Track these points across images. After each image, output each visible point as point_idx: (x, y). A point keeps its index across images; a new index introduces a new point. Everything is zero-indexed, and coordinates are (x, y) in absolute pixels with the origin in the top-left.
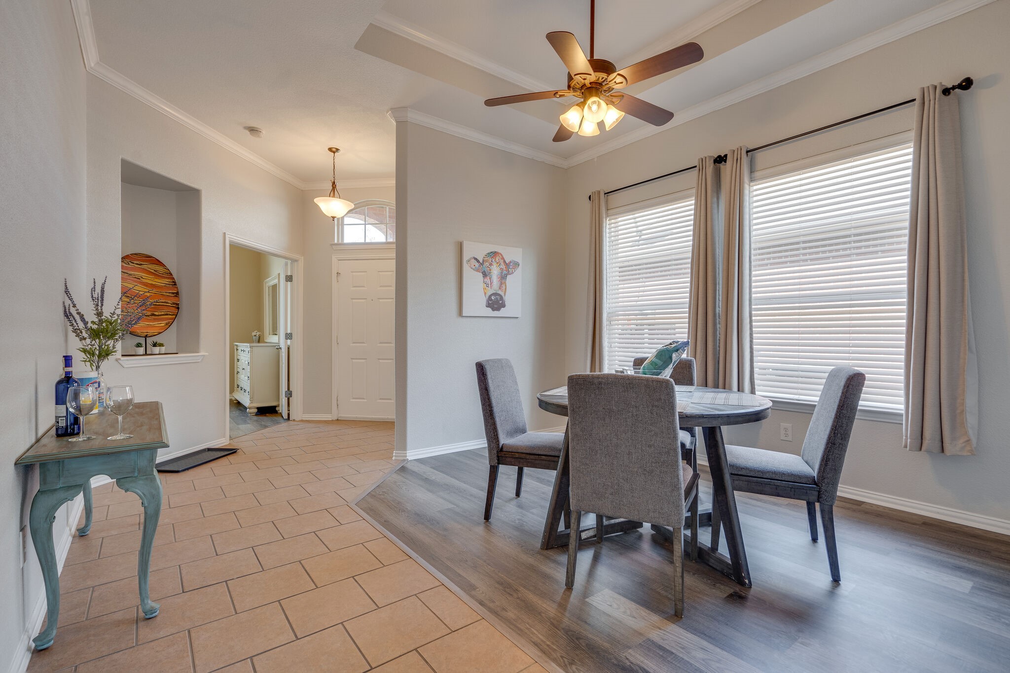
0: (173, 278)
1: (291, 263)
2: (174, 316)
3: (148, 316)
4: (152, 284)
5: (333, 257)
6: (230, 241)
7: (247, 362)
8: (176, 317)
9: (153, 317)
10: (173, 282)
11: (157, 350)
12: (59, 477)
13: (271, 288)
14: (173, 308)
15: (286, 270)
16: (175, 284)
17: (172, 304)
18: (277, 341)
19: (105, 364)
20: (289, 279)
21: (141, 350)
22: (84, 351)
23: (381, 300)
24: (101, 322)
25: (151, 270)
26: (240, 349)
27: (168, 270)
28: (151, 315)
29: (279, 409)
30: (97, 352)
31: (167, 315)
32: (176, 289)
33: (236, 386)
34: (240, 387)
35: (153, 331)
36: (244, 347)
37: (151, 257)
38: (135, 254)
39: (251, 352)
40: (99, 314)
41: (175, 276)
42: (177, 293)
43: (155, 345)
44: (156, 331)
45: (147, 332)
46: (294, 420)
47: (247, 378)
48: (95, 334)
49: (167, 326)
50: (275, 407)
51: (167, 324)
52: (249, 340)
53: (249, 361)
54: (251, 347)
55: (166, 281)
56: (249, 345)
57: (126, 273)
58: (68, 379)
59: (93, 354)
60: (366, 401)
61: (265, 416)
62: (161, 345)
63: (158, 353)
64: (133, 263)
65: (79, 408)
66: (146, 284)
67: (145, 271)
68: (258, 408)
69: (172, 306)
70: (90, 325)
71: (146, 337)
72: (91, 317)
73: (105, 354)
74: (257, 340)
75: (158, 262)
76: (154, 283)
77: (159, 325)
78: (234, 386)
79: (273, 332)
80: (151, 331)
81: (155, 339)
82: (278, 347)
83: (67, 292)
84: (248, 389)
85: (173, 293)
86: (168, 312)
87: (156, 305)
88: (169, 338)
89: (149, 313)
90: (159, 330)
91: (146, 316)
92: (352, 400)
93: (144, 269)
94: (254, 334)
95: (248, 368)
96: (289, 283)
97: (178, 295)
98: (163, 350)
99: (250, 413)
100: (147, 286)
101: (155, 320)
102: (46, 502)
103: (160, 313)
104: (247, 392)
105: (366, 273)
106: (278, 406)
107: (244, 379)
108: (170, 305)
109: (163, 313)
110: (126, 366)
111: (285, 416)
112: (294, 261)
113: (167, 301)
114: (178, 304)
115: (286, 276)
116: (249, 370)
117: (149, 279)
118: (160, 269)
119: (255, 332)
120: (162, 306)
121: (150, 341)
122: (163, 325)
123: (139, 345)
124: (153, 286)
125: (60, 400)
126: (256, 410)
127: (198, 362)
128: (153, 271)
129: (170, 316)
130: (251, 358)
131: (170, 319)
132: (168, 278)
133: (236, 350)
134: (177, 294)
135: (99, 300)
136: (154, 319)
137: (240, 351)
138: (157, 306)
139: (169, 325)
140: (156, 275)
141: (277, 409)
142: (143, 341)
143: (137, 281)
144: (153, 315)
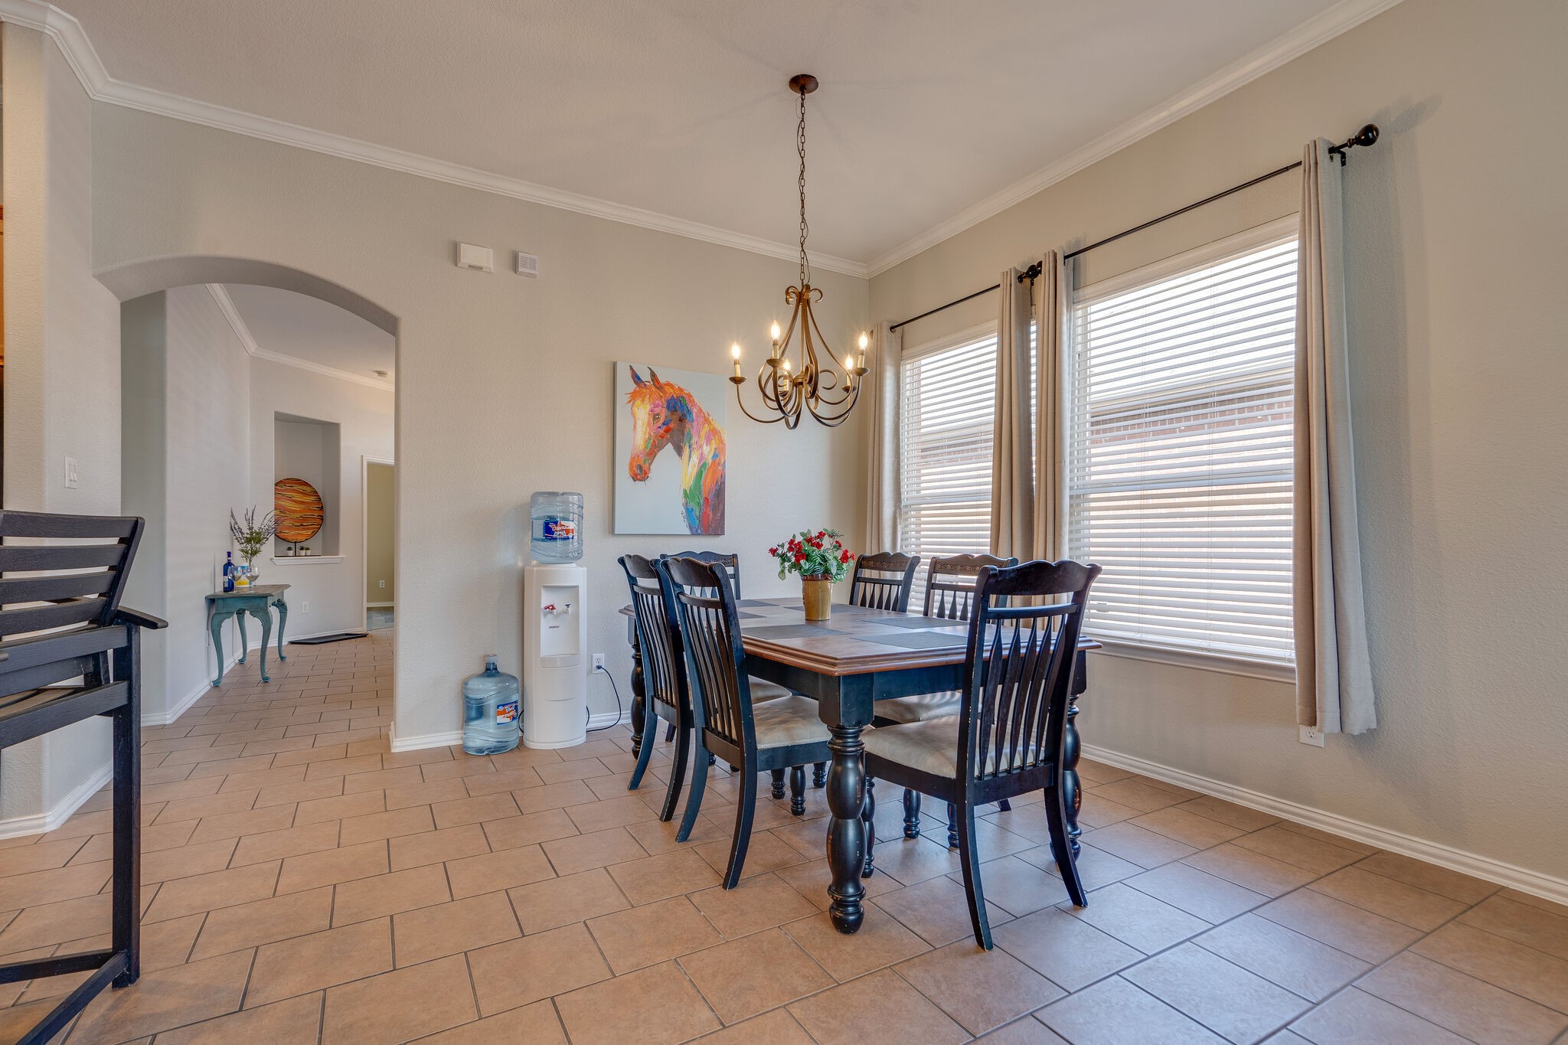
0: (319, 496)
3: (298, 526)
4: (301, 501)
6: (369, 462)
8: (320, 526)
9: (302, 527)
10: (319, 499)
11: (303, 552)
12: (224, 607)
14: (319, 519)
17: (317, 516)
19: (254, 559)
21: (291, 553)
22: (243, 551)
24: (252, 533)
25: (300, 490)
27: (315, 489)
28: (300, 526)
30: (250, 552)
31: (314, 524)
32: (321, 504)
37: (300, 480)
38: (288, 479)
40: (251, 528)
41: (320, 494)
42: (322, 507)
43: (302, 549)
44: (304, 538)
45: (297, 539)
48: (248, 541)
55: (314, 498)
58: (229, 564)
59: (247, 553)
62: (307, 549)
63: (305, 555)
64: (286, 486)
65: (234, 577)
66: (296, 502)
69: (317, 518)
70: (245, 535)
71: (295, 542)
72: (246, 530)
73: (255, 553)
75: (306, 484)
76: (303, 500)
77: (307, 533)
80: (300, 538)
81: (302, 544)
83: (232, 516)
85: (319, 507)
86: (314, 522)
87: (304, 517)
88: (316, 543)
89: (299, 524)
90: (307, 536)
91: (296, 526)
93: (294, 490)
97: (323, 509)
98: (309, 552)
101: (304, 529)
102: (218, 618)
103: (308, 524)
108: (315, 517)
109: (310, 523)
110: (275, 561)
113: (314, 514)
114: (322, 516)
117: (298, 497)
118: (307, 489)
120: (309, 518)
121: (298, 545)
122: (310, 532)
123: (290, 549)
124: (302, 503)
125: (225, 574)
127: (338, 562)
128: (302, 491)
129: (316, 526)
131: (316, 528)
132: (315, 496)
135: (250, 521)
138: (305, 519)
139: (314, 533)
140: (304, 493)
142: (292, 546)
143: (289, 500)
144: (302, 525)
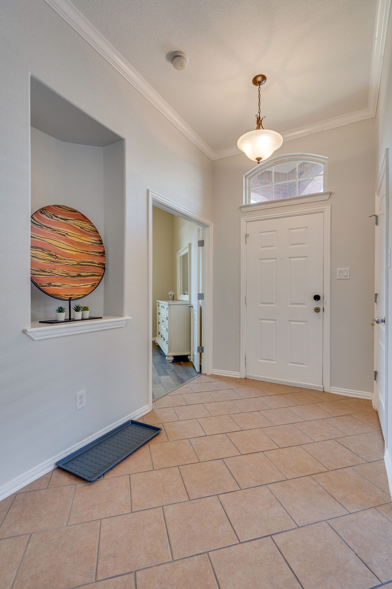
0: (100, 237)
1: (203, 229)
2: (100, 277)
3: (74, 277)
4: (78, 242)
5: (241, 220)
6: (154, 201)
7: (165, 316)
8: (102, 278)
9: (79, 278)
10: (100, 241)
11: (78, 315)
13: (181, 258)
14: (100, 268)
15: (199, 235)
16: (101, 243)
17: (98, 264)
18: (188, 300)
20: (201, 243)
21: (62, 316)
23: (292, 259)
25: (77, 227)
26: (160, 305)
27: (94, 227)
28: (77, 276)
29: (191, 358)
31: (93, 275)
32: (102, 248)
33: (158, 333)
34: (160, 335)
35: (78, 294)
36: (164, 304)
37: (76, 211)
38: (58, 206)
39: (169, 309)
41: (101, 234)
42: (104, 252)
43: (77, 309)
44: (81, 293)
45: (72, 295)
46: (205, 374)
47: (166, 329)
49: (93, 288)
50: (187, 356)
51: (93, 286)
52: (166, 299)
53: (168, 316)
54: (169, 305)
55: (93, 239)
56: (167, 303)
57: (48, 228)
60: (275, 362)
61: (180, 364)
62: (86, 309)
63: (81, 319)
64: (57, 217)
66: (72, 242)
67: (70, 226)
68: (175, 357)
69: (98, 267)
71: (70, 300)
74: (172, 298)
75: (84, 218)
76: (80, 241)
77: (85, 287)
78: (156, 332)
79: (183, 291)
80: (76, 293)
82: (190, 305)
84: (167, 339)
85: (100, 253)
86: (94, 272)
87: (82, 265)
88: (95, 301)
89: (75, 274)
90: (85, 292)
91: (72, 277)
92: (260, 360)
93: (69, 225)
94: (170, 293)
95: (167, 322)
96: (201, 247)
97: (105, 254)
98: (87, 314)
99: (169, 361)
100: (73, 244)
103: (86, 274)
104: (166, 340)
105: (275, 232)
106: (190, 355)
107: (163, 328)
108: (96, 265)
109: (89, 274)
110: (36, 339)
111: (198, 370)
112: (205, 226)
113: (93, 261)
114: (104, 264)
115: (199, 241)
116: (167, 324)
117: (76, 237)
118: (86, 225)
119: (171, 292)
120: (88, 267)
121: (73, 304)
122: (89, 286)
123: (61, 310)
124: (79, 244)
126: (172, 358)
127: (122, 327)
128: (79, 228)
129: (97, 277)
130: (169, 313)
131: (97, 280)
132: (95, 236)
133: (158, 306)
134: (103, 254)
136: (81, 280)
137: (160, 306)
138: (83, 267)
139: (95, 286)
140: (82, 231)
141: (189, 357)
142: (65, 305)
143: (60, 238)
144: (79, 275)
